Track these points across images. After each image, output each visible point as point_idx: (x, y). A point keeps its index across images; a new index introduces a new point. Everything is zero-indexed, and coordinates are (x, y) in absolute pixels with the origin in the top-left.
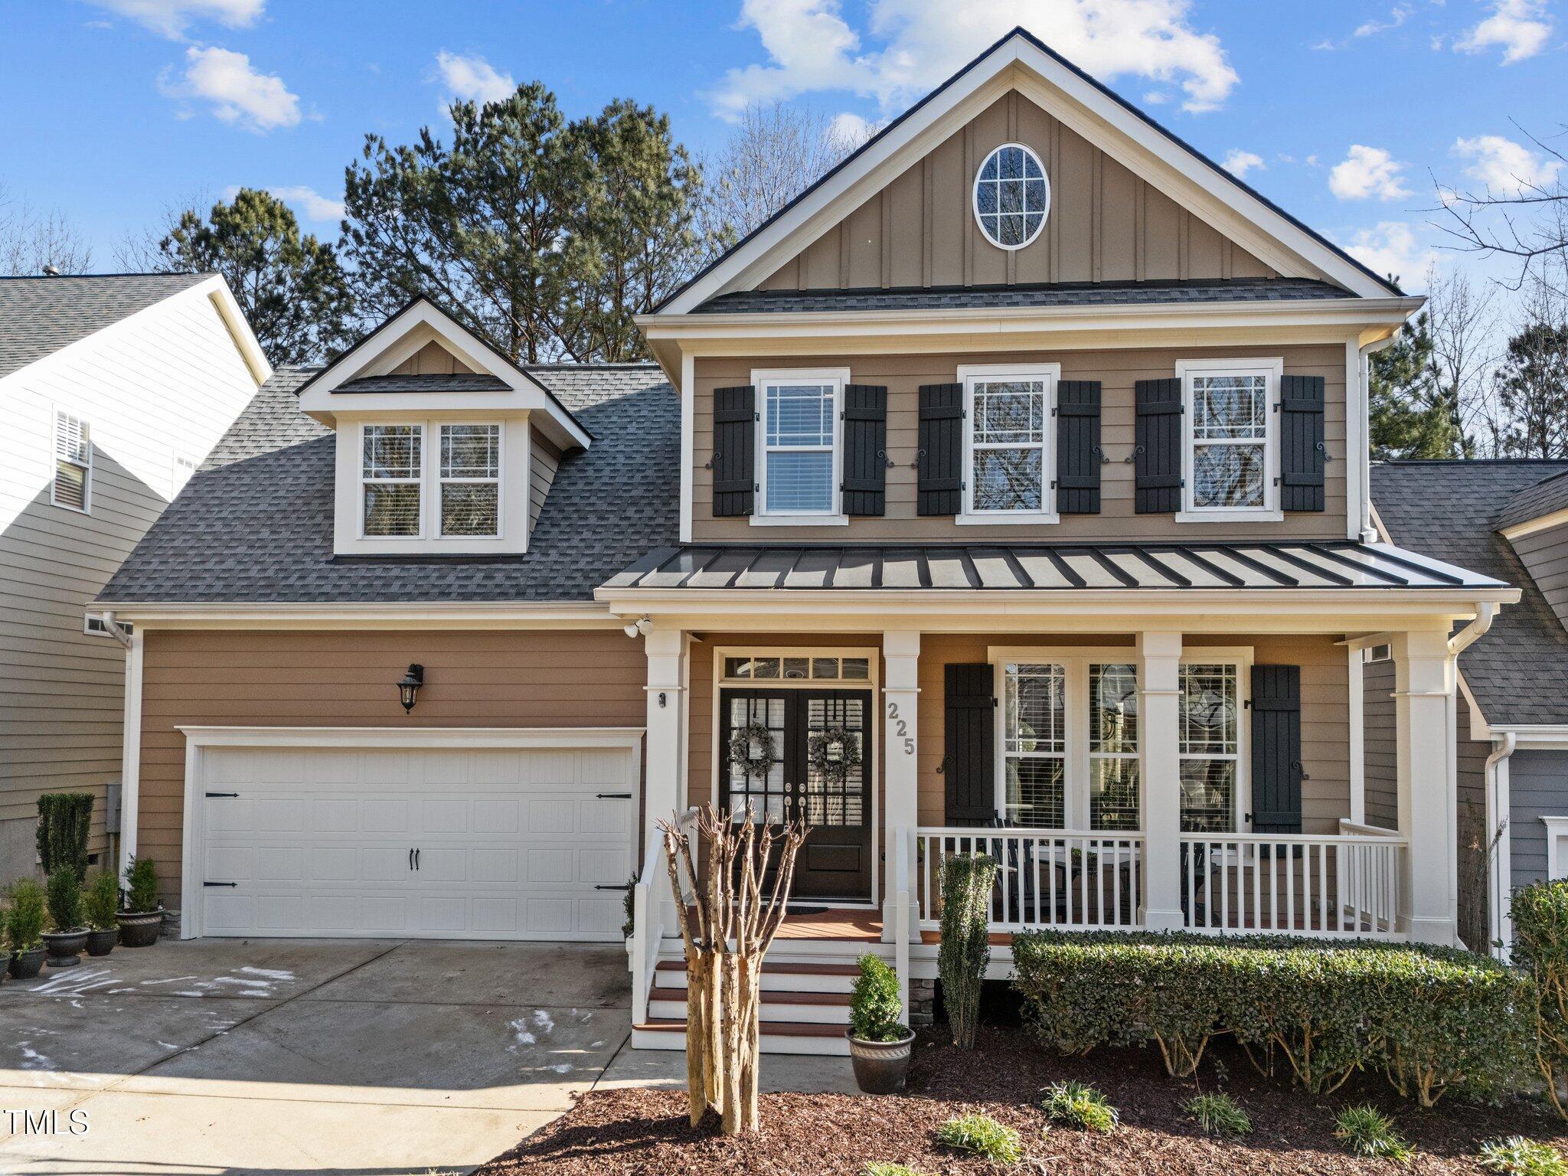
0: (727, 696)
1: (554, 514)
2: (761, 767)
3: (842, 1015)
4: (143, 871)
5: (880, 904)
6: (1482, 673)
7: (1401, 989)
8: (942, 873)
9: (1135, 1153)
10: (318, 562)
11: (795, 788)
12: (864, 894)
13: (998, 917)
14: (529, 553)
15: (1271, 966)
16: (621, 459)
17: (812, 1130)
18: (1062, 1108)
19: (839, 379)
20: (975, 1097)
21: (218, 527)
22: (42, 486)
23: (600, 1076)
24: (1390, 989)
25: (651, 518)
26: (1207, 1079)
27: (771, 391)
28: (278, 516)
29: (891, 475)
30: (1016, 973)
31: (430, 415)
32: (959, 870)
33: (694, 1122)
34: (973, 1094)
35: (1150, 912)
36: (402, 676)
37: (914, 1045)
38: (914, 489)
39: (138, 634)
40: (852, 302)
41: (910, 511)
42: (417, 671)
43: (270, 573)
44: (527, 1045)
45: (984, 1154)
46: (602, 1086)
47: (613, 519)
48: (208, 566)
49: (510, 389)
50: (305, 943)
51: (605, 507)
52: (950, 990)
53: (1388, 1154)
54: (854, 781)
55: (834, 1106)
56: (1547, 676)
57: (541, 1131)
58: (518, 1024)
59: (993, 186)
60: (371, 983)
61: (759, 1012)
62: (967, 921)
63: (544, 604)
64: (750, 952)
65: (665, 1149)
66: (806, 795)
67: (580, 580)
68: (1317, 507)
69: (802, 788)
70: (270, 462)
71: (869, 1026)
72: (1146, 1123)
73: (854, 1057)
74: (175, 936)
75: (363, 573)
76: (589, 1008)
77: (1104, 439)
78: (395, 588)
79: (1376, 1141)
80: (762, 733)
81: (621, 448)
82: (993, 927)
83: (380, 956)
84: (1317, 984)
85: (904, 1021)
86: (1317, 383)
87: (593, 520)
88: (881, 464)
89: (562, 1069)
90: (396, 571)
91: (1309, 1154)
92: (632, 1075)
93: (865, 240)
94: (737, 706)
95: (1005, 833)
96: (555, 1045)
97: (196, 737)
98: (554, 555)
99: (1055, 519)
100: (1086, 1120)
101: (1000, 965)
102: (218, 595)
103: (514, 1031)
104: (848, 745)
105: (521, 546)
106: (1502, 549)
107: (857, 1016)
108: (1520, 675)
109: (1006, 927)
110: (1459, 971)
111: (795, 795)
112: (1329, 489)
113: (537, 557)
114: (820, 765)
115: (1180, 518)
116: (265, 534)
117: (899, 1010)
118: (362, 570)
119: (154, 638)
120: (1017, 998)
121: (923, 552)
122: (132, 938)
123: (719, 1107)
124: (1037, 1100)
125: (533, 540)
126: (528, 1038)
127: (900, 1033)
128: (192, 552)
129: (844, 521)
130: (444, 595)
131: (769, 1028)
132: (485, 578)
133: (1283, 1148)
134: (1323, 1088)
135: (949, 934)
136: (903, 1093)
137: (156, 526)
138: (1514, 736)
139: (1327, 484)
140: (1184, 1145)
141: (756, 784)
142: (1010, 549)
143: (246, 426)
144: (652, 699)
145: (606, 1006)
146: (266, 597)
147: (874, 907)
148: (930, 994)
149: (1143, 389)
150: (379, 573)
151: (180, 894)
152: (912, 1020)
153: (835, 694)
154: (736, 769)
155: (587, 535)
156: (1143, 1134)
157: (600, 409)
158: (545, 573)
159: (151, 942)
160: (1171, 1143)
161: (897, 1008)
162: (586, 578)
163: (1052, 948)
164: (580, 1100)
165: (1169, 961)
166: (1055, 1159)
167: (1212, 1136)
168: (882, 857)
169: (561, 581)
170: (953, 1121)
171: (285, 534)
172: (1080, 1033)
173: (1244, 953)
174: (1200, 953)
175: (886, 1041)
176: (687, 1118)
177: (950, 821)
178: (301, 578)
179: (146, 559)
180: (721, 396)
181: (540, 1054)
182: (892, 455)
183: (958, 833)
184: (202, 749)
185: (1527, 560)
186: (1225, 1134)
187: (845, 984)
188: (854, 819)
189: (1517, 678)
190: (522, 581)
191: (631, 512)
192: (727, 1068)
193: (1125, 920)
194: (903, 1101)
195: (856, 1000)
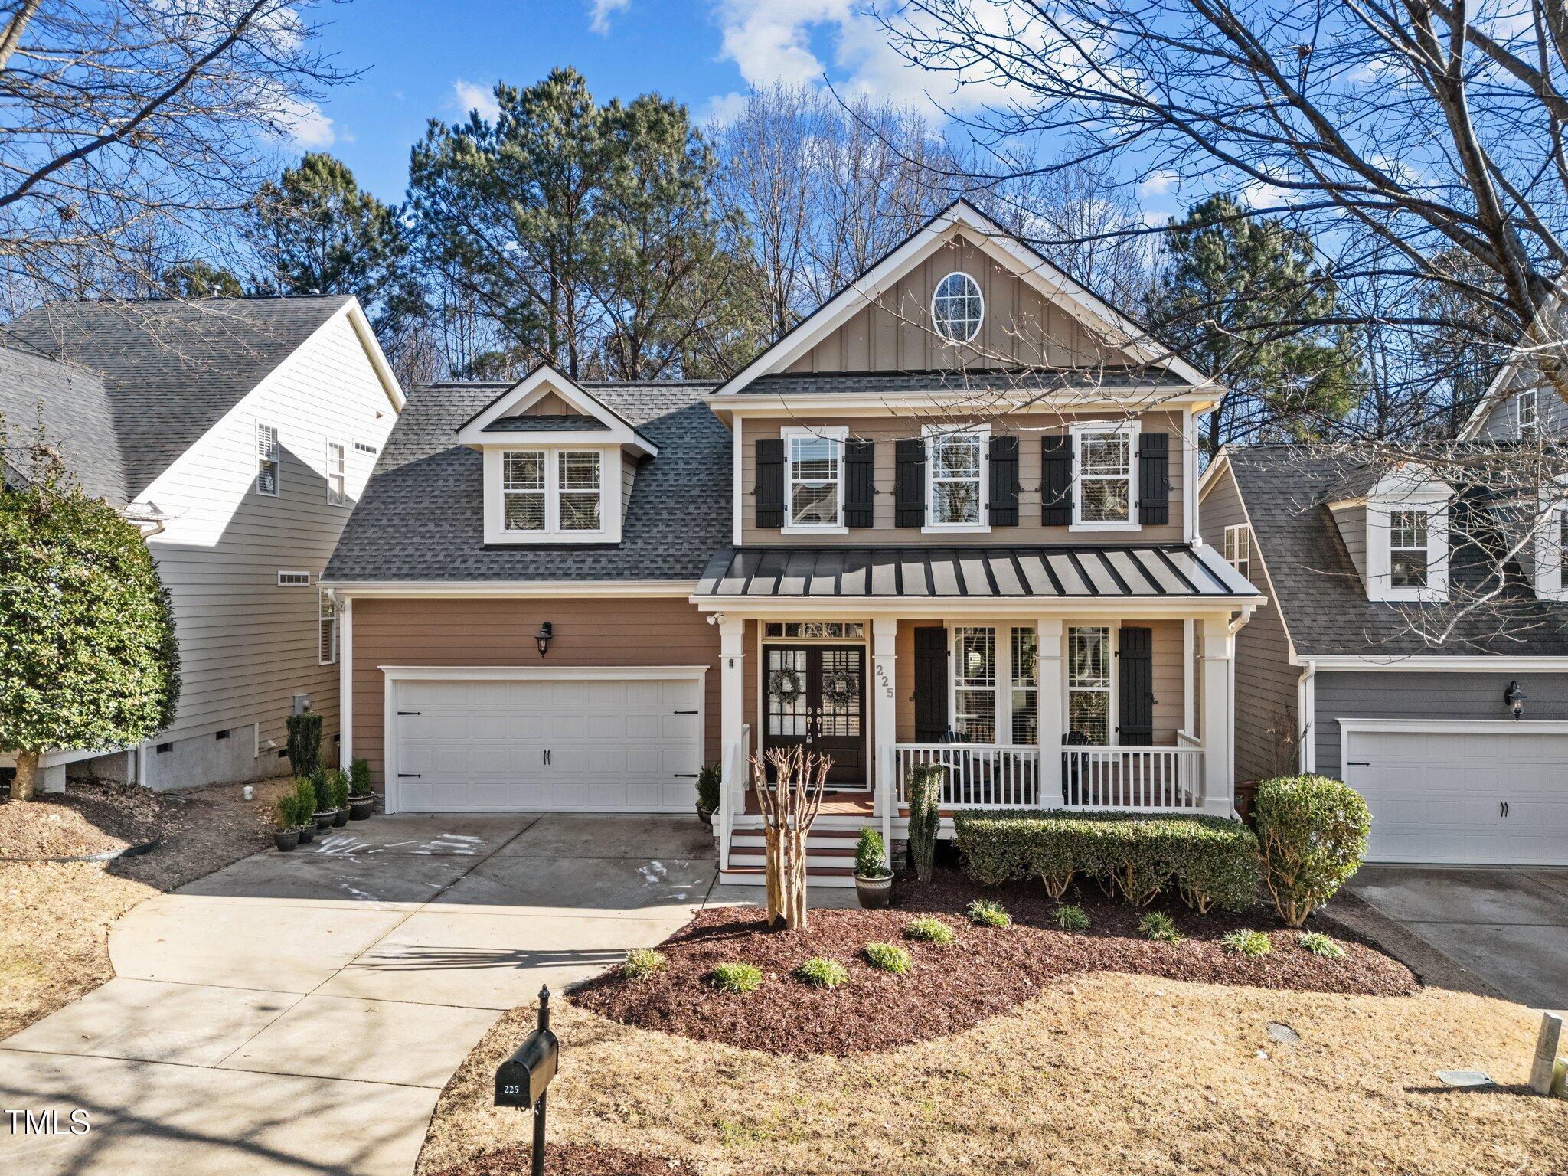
0: (767, 649)
1: (636, 510)
2: (792, 697)
3: (850, 862)
4: (359, 768)
5: (873, 787)
6: (1298, 616)
7: (1179, 843)
8: (912, 776)
9: (1019, 939)
10: (473, 549)
11: (814, 711)
12: (860, 781)
13: (947, 799)
14: (623, 542)
15: (1104, 832)
16: (681, 465)
17: (836, 927)
18: (979, 915)
19: (842, 433)
20: (929, 910)
21: (396, 521)
22: (251, 482)
23: (705, 901)
24: (1172, 845)
25: (707, 514)
26: (1069, 899)
27: (795, 442)
28: (438, 512)
29: (877, 499)
30: (955, 836)
31: (550, 447)
32: (921, 774)
33: (771, 923)
34: (927, 907)
35: (1042, 796)
36: (538, 631)
37: (894, 881)
38: (893, 509)
39: (348, 602)
40: (849, 383)
41: (890, 524)
42: (548, 627)
43: (440, 558)
44: (654, 883)
45: (932, 939)
46: (707, 906)
47: (679, 515)
48: (395, 552)
49: (609, 429)
50: (474, 816)
51: (672, 505)
52: (916, 846)
53: (1167, 939)
54: (854, 708)
55: (847, 916)
56: (1344, 618)
57: (682, 930)
58: (644, 870)
59: (945, 301)
60: (534, 844)
61: (806, 861)
62: (925, 806)
63: (637, 582)
64: (801, 830)
65: (757, 936)
66: (821, 715)
67: (660, 564)
68: (1163, 521)
69: (819, 711)
70: (424, 466)
71: (866, 869)
72: (1028, 923)
73: (858, 888)
74: (381, 812)
75: (506, 558)
76: (686, 859)
77: (1021, 475)
78: (531, 570)
79: (1161, 932)
80: (791, 674)
81: (680, 455)
82: (943, 806)
83: (530, 825)
84: (1130, 842)
85: (888, 866)
86: (1164, 438)
87: (665, 515)
88: (871, 491)
89: (681, 897)
90: (530, 556)
91: (1120, 939)
92: (724, 900)
93: (858, 340)
94: (775, 657)
95: (953, 746)
96: (671, 883)
97: (392, 674)
98: (640, 544)
99: (988, 530)
100: (992, 922)
101: (946, 830)
102: (407, 575)
103: (643, 875)
104: (850, 682)
105: (616, 537)
106: (1326, 518)
107: (859, 863)
108: (1325, 618)
109: (953, 806)
110: (1212, 834)
111: (814, 716)
112: (1171, 510)
113: (628, 545)
114: (831, 696)
115: (1071, 529)
116: (431, 526)
117: (884, 860)
118: (506, 555)
119: (359, 605)
120: (957, 852)
121: (899, 555)
122: (358, 814)
123: (784, 915)
124: (965, 911)
125: (625, 532)
126: (653, 879)
127: (886, 873)
128: (381, 541)
129: (846, 531)
130: (567, 575)
131: (813, 871)
132: (595, 561)
133: (1106, 936)
134: (1141, 903)
135: (914, 812)
136: (888, 908)
137: (351, 520)
138: (1315, 663)
139: (1170, 506)
140: (1049, 935)
141: (788, 709)
142: (956, 552)
143: (400, 436)
144: (725, 664)
145: (695, 858)
146: (441, 577)
147: (868, 790)
148: (905, 849)
149: (1047, 441)
150: (518, 558)
151: (383, 783)
152: (893, 865)
153: (841, 648)
154: (774, 700)
155: (662, 527)
156: (1026, 929)
157: (662, 421)
158: (635, 558)
159: (366, 817)
160: (1040, 934)
161: (883, 858)
162: (665, 561)
163: (975, 822)
164: (698, 914)
165: (1044, 830)
166: (972, 942)
167: (1066, 930)
168: (873, 758)
169: (647, 564)
170: (915, 922)
171: (446, 527)
172: (994, 871)
173: (1090, 823)
174: (1063, 825)
175: (876, 878)
176: (766, 922)
177: (918, 740)
178: (464, 562)
179: (350, 546)
180: (760, 445)
181: (664, 887)
182: (877, 486)
183: (922, 747)
184: (395, 681)
185: (1342, 528)
186: (1074, 928)
187: (852, 843)
188: (854, 732)
189: (1323, 620)
190: (620, 564)
191: (691, 509)
192: (789, 893)
193: (1028, 801)
194: (887, 912)
195: (859, 853)
